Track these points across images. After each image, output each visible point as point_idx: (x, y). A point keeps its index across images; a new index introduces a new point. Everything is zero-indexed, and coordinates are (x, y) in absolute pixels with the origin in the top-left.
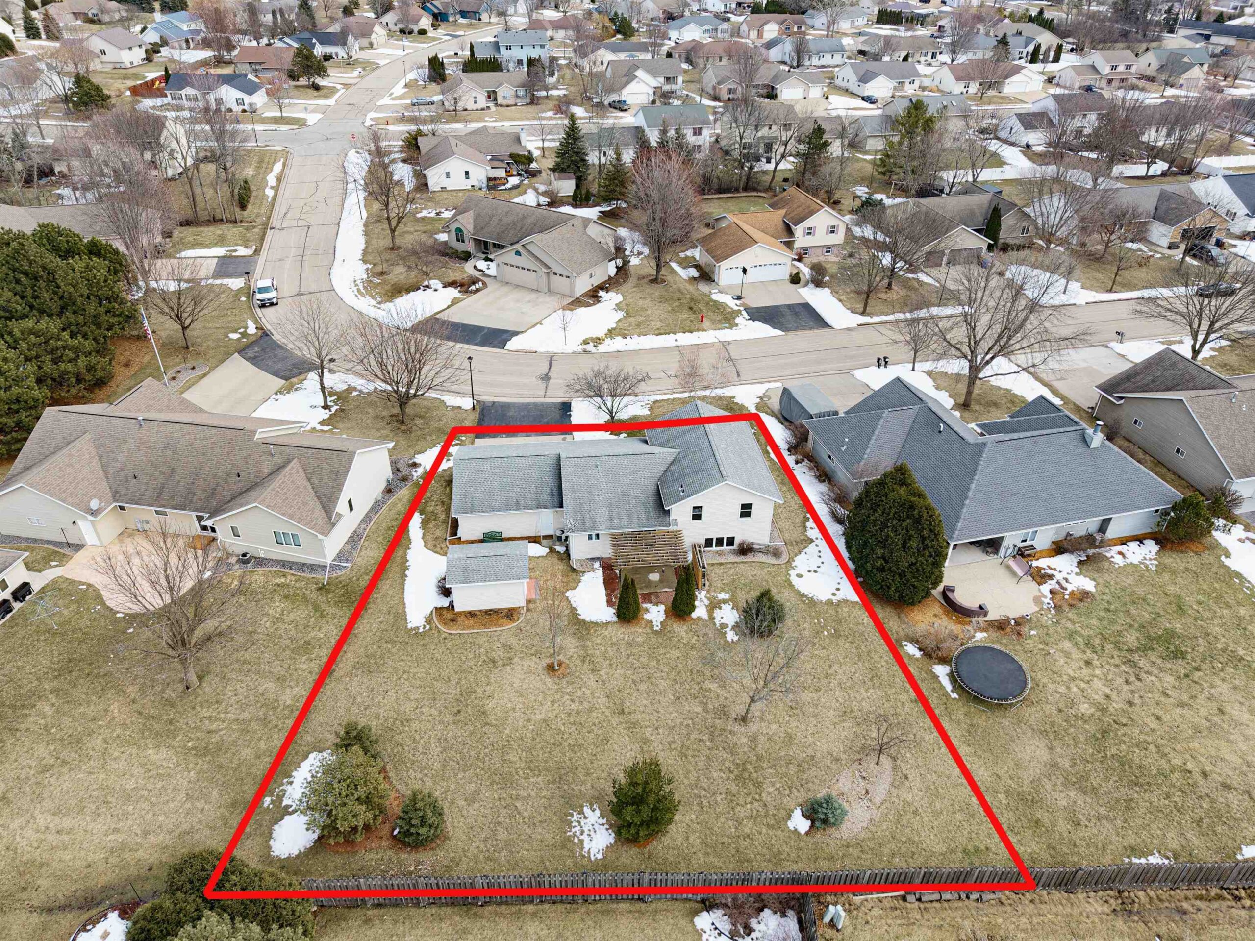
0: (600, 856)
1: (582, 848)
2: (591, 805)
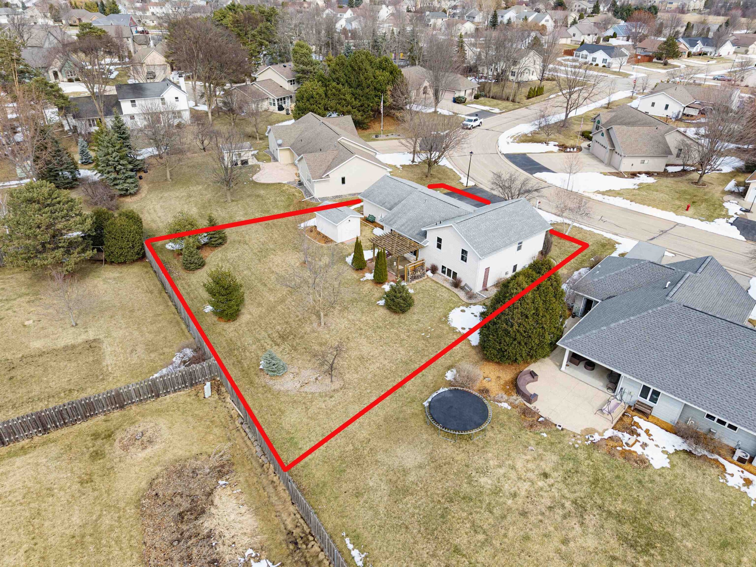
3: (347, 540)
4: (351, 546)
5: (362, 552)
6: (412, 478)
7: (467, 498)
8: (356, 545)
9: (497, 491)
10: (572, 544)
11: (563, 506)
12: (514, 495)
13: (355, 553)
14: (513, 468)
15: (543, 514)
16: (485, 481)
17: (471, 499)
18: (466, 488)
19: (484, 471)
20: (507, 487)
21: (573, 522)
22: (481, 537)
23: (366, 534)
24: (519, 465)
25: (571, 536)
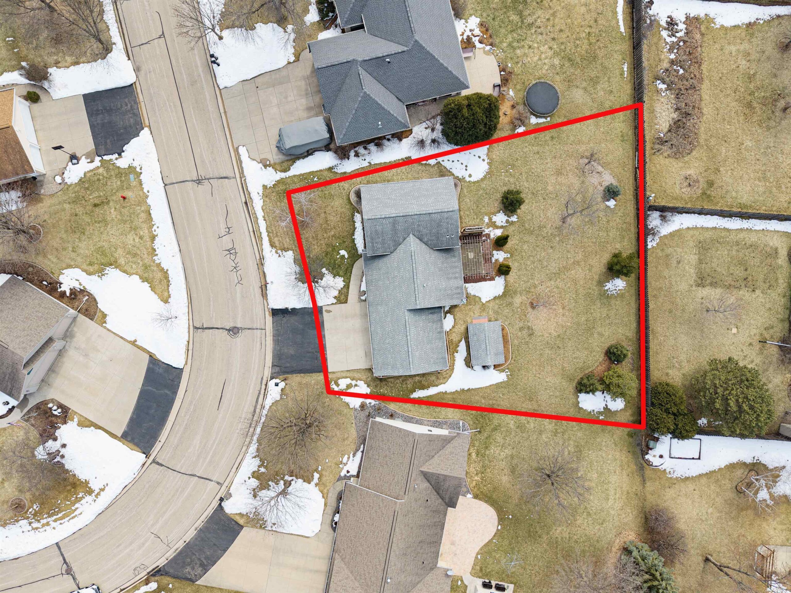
0: (625, 283)
1: (622, 290)
2: (604, 286)
3: (625, 76)
4: (626, 73)
5: (623, 68)
6: (584, 84)
7: (570, 60)
8: (623, 71)
9: (556, 54)
10: (547, 17)
11: (536, 31)
12: (551, 48)
13: (625, 69)
14: (540, 59)
15: (547, 34)
16: (556, 61)
17: (569, 59)
18: (567, 64)
19: (553, 66)
20: (550, 53)
21: (538, 23)
22: (578, 42)
23: (618, 73)
24: (536, 59)
25: (545, 20)
